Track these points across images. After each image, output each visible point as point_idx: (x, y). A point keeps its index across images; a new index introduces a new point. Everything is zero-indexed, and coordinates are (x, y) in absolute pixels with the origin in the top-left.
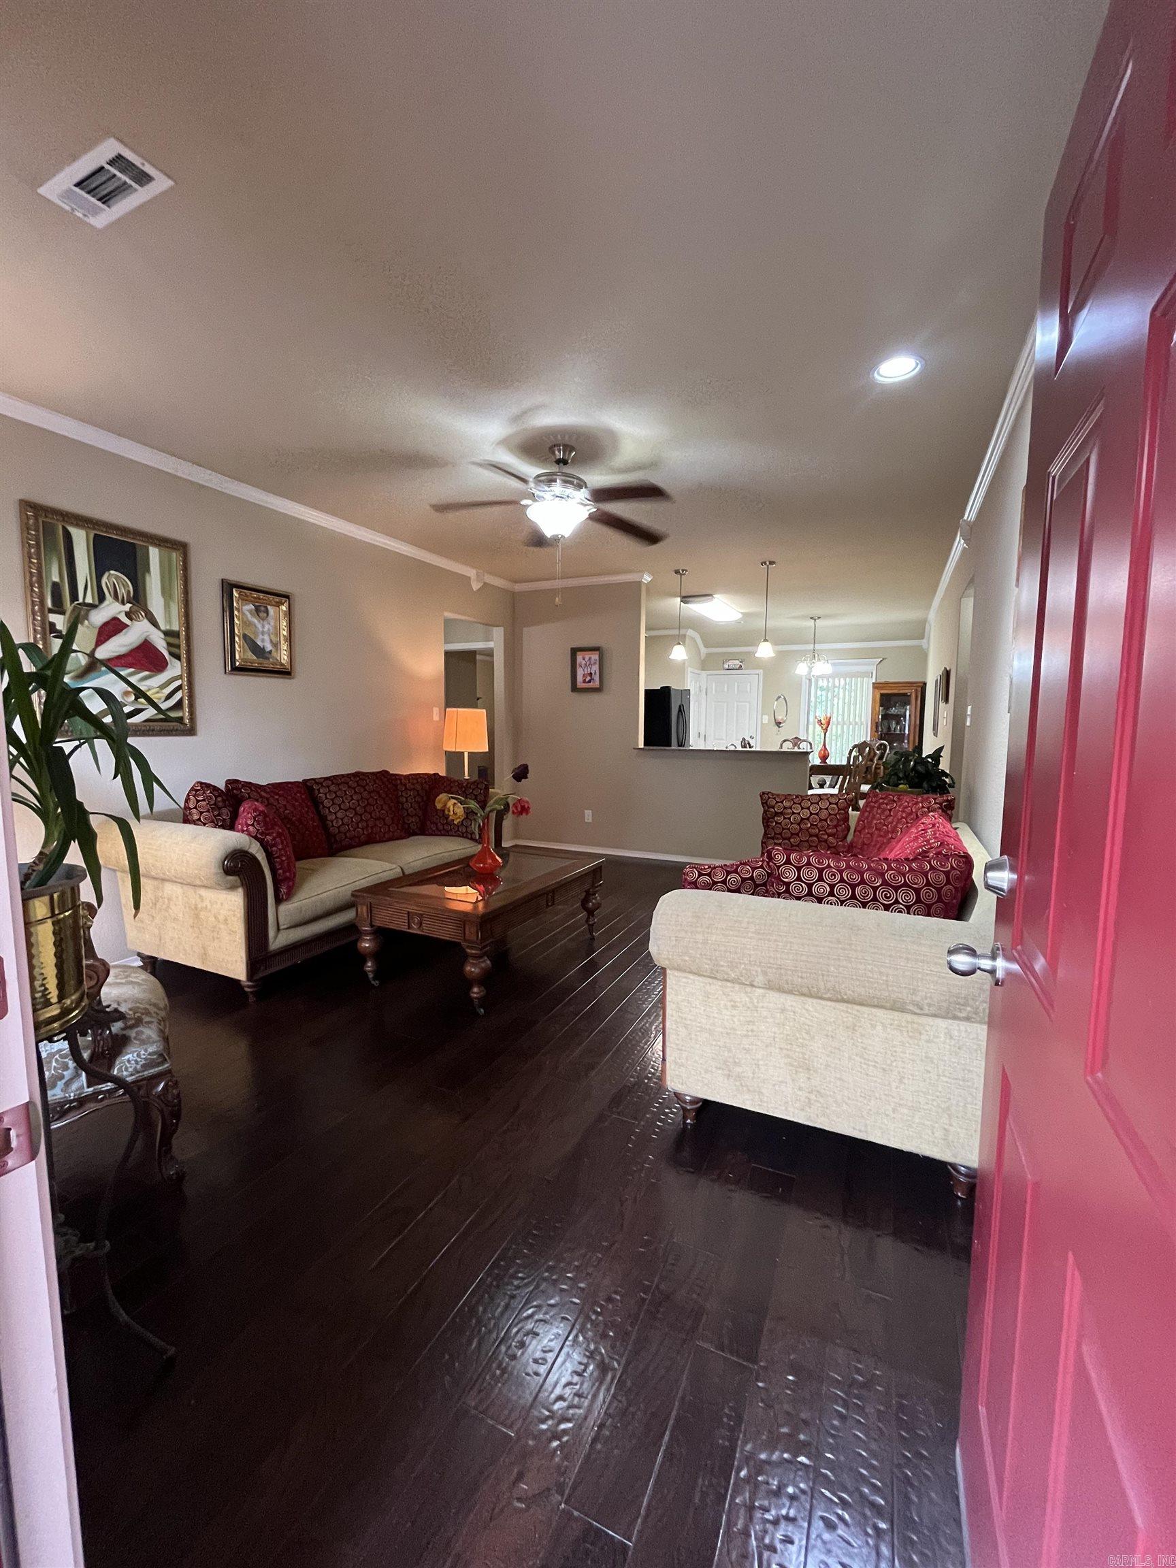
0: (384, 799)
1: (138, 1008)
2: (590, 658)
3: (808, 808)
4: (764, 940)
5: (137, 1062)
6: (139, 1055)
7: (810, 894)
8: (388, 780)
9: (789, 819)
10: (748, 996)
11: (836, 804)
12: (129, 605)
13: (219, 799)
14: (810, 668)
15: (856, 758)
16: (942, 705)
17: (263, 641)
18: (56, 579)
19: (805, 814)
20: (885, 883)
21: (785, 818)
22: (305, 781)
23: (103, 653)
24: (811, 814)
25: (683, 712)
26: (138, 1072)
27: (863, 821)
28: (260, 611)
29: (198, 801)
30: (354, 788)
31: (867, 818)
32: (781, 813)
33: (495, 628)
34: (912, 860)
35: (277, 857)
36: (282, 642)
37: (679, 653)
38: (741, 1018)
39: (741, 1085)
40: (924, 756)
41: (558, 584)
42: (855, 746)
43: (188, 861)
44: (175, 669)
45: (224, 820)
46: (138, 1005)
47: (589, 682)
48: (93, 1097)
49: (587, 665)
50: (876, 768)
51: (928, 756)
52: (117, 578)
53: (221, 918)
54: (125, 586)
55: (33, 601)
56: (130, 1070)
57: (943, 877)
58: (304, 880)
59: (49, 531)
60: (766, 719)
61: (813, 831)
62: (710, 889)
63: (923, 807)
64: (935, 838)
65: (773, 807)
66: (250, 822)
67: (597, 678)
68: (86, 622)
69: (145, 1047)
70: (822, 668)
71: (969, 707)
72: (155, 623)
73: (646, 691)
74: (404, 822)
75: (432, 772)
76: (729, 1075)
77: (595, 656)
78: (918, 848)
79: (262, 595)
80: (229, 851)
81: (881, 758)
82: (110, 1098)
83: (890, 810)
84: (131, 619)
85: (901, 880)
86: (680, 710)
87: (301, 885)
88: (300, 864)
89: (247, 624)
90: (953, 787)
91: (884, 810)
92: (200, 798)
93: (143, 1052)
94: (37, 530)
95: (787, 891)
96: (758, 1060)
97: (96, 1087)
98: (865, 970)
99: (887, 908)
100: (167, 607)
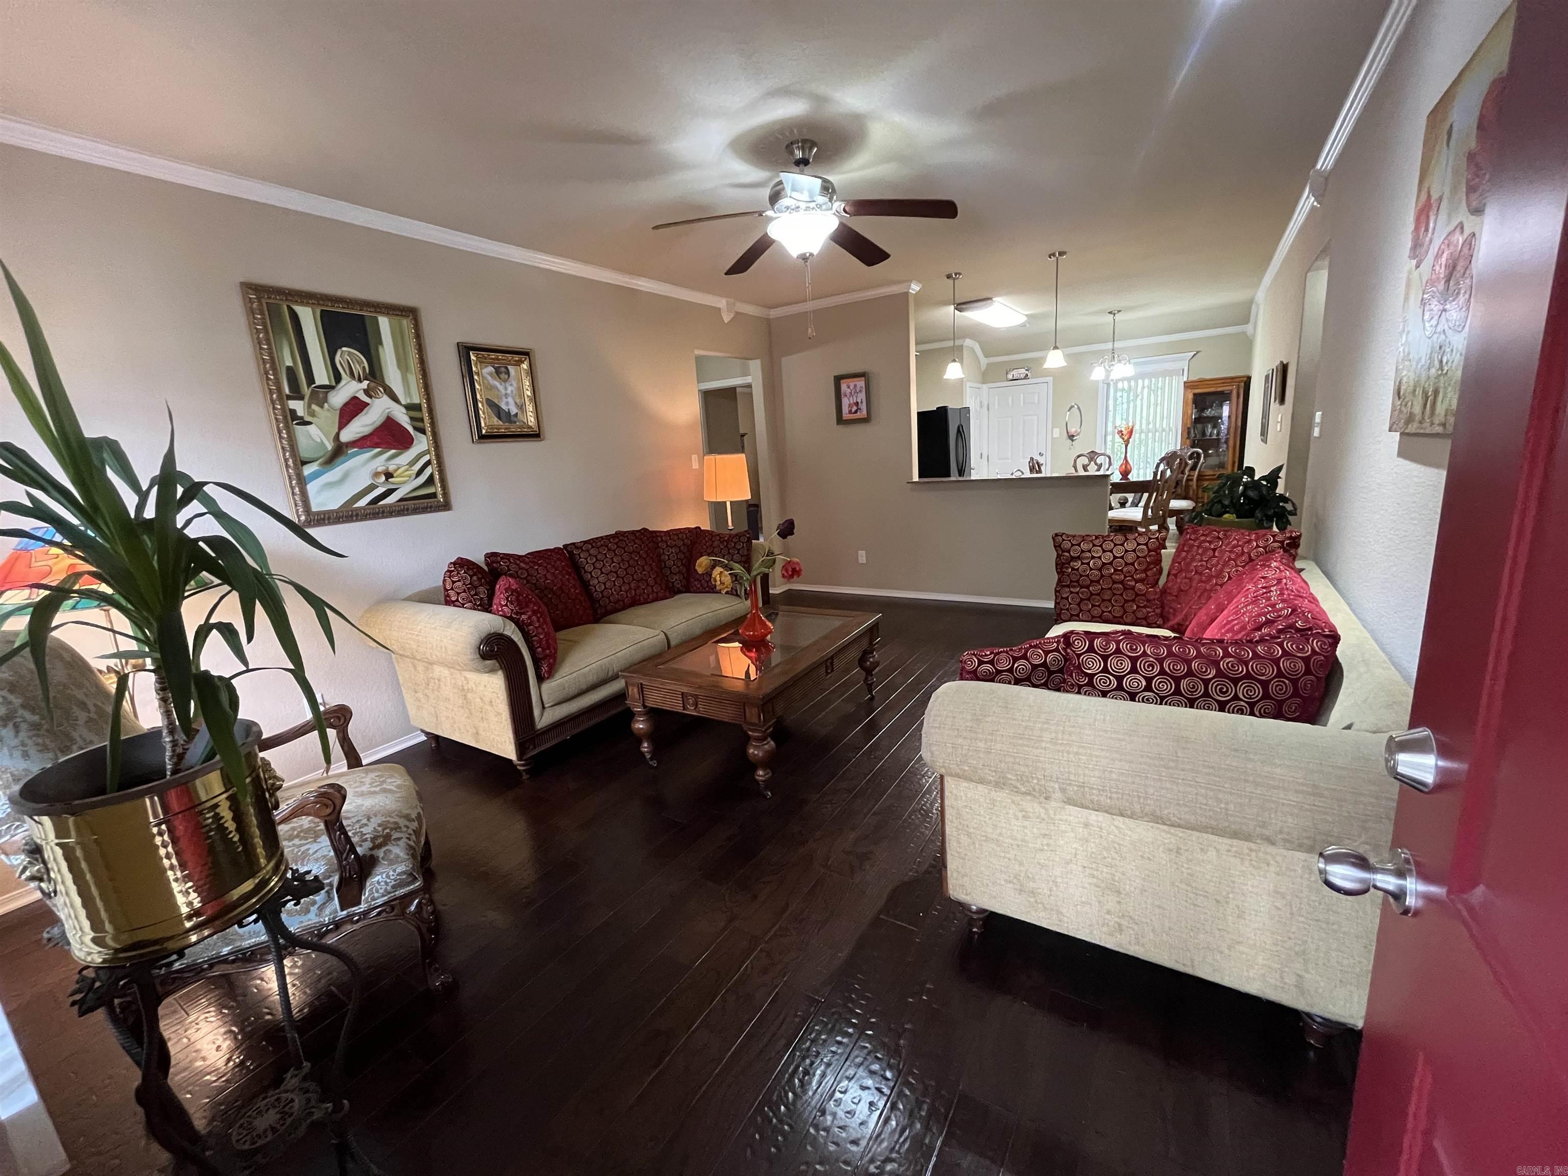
0: (645, 559)
1: (388, 822)
2: (855, 386)
3: (1111, 551)
4: (1063, 752)
5: (386, 883)
6: (388, 876)
7: (1120, 687)
8: (648, 539)
9: (1088, 564)
10: (1043, 808)
11: (1146, 544)
12: (366, 383)
13: (475, 578)
14: (1108, 372)
15: (1163, 473)
16: (1274, 406)
17: (507, 404)
18: (289, 363)
19: (1109, 556)
20: (1220, 674)
21: (1083, 563)
22: (566, 546)
23: (347, 435)
24: (1115, 557)
25: (962, 433)
26: (390, 893)
27: (1180, 563)
28: (501, 372)
29: (454, 582)
30: (614, 551)
31: (1184, 559)
32: (1079, 558)
33: (750, 362)
34: (1257, 642)
35: (535, 636)
36: (527, 403)
37: (954, 371)
38: (1035, 830)
39: (1036, 902)
40: (1256, 478)
41: (810, 306)
42: (1162, 460)
43: (446, 648)
44: (422, 443)
45: (481, 599)
46: (388, 819)
47: (856, 412)
48: (349, 919)
49: (853, 392)
50: (1188, 480)
51: (1263, 478)
52: (349, 354)
53: (487, 700)
54: (360, 363)
55: (270, 390)
56: (381, 891)
57: (1301, 665)
58: (566, 654)
59: (274, 312)
60: (1057, 433)
61: (1117, 577)
62: (992, 680)
63: (1258, 546)
64: (1283, 601)
65: (1069, 551)
66: (503, 603)
67: (864, 407)
68: (326, 404)
69: (394, 867)
70: (1123, 370)
71: (1318, 415)
72: (394, 398)
73: (919, 414)
74: (668, 581)
75: (693, 527)
76: (1021, 890)
77: (861, 383)
78: (1259, 615)
79: (500, 356)
80: (483, 635)
81: (1193, 468)
82: (364, 919)
83: (1214, 550)
84: (370, 397)
85: (1242, 670)
86: (959, 431)
87: (563, 661)
88: (562, 635)
89: (490, 388)
90: (1295, 514)
91: (1206, 550)
92: (455, 579)
93: (391, 873)
94: (262, 313)
95: (1090, 684)
96: (1056, 877)
97: (349, 910)
98: (1196, 794)
99: (1222, 707)
100: (405, 380)
